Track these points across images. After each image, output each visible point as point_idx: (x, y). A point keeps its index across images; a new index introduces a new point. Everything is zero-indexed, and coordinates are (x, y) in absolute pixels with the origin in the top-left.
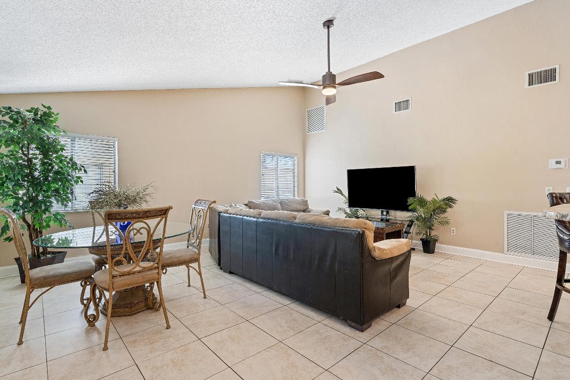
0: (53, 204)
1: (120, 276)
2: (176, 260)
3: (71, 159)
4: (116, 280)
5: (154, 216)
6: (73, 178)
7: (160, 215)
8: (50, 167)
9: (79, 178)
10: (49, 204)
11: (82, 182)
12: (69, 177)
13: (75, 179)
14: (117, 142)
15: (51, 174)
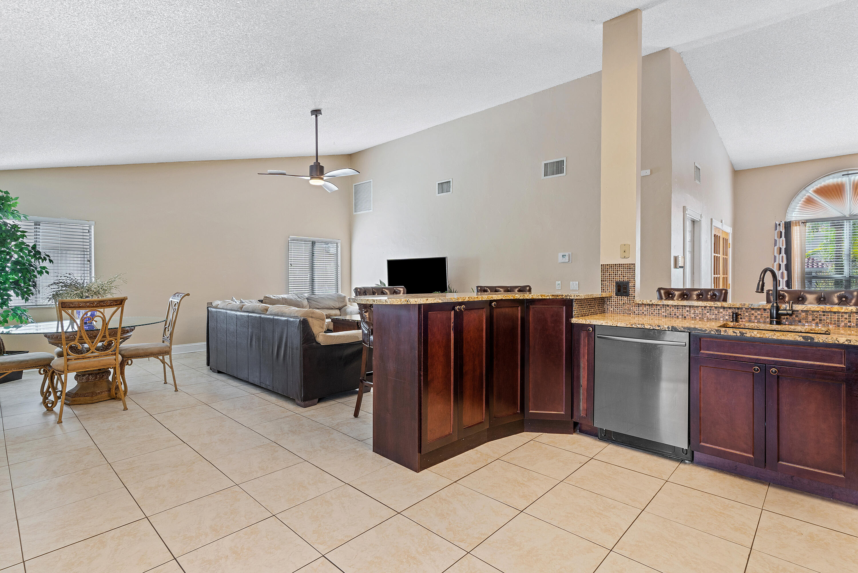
0: (11, 298)
1: (75, 359)
2: (142, 351)
3: (34, 247)
4: (70, 362)
5: (108, 306)
6: (36, 269)
7: (116, 305)
8: (8, 257)
9: (44, 268)
10: (6, 297)
11: (47, 273)
12: (32, 268)
13: (39, 269)
14: (93, 227)
15: (9, 265)
